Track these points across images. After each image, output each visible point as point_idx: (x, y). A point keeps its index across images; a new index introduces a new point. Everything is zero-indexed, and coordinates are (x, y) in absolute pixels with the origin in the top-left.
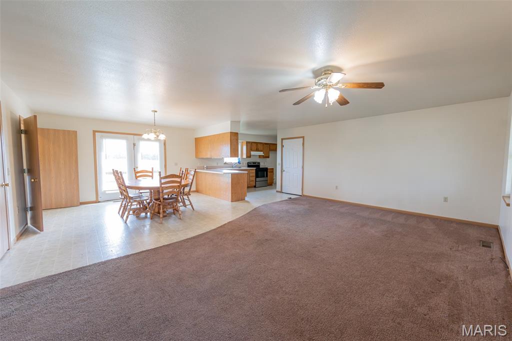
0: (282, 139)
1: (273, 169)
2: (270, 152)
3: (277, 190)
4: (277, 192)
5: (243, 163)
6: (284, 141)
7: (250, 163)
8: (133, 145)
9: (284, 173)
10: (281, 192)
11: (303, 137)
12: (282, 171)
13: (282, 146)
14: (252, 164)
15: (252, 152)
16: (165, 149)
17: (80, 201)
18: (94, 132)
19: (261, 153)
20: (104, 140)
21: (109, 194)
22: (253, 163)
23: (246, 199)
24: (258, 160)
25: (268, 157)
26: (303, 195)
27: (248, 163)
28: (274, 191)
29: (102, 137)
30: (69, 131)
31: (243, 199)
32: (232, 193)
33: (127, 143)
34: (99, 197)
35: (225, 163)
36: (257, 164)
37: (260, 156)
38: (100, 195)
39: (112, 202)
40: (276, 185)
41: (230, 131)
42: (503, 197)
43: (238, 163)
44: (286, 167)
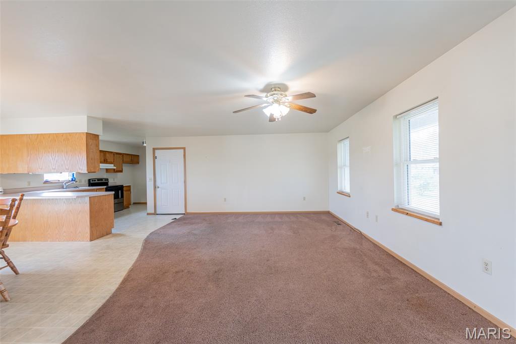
0: (154, 149)
1: (130, 186)
2: (124, 164)
3: (149, 211)
4: (148, 214)
5: (80, 181)
6: (156, 151)
7: (93, 180)
9: (158, 190)
10: (155, 214)
11: (184, 149)
12: (155, 187)
13: (155, 158)
14: (96, 181)
15: (101, 165)
19: (111, 166)
22: (98, 180)
23: (114, 231)
24: (105, 176)
25: (121, 171)
26: (187, 213)
27: (89, 180)
28: (142, 214)
31: (108, 233)
32: (91, 227)
35: (46, 182)
36: (104, 181)
37: (107, 170)
40: (146, 206)
41: (86, 131)
42: (338, 193)
43: (72, 180)
44: (161, 183)
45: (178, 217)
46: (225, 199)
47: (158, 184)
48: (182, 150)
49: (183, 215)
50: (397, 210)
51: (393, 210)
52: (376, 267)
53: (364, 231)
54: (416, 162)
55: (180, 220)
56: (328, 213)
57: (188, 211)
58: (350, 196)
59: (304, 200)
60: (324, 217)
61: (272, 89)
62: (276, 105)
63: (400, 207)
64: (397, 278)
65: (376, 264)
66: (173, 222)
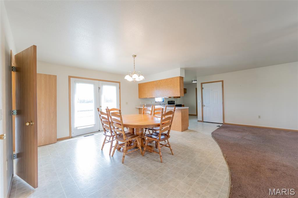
0: (202, 84)
4: (198, 121)
5: (165, 102)
6: (203, 84)
7: (170, 101)
8: (98, 88)
11: (222, 81)
12: (202, 106)
13: (202, 88)
16: (120, 92)
17: (57, 138)
18: (70, 77)
20: (77, 84)
21: (79, 129)
23: (189, 128)
27: (168, 101)
29: (75, 82)
30: (50, 76)
31: (187, 129)
33: (94, 86)
34: (72, 132)
35: (156, 102)
36: (173, 102)
38: (73, 131)
39: (83, 137)
40: (197, 117)
41: (180, 76)
43: (163, 101)
44: (206, 103)
45: (221, 125)
46: (259, 117)
47: (204, 104)
48: (221, 82)
55: (222, 127)
57: (226, 122)
66: (219, 128)
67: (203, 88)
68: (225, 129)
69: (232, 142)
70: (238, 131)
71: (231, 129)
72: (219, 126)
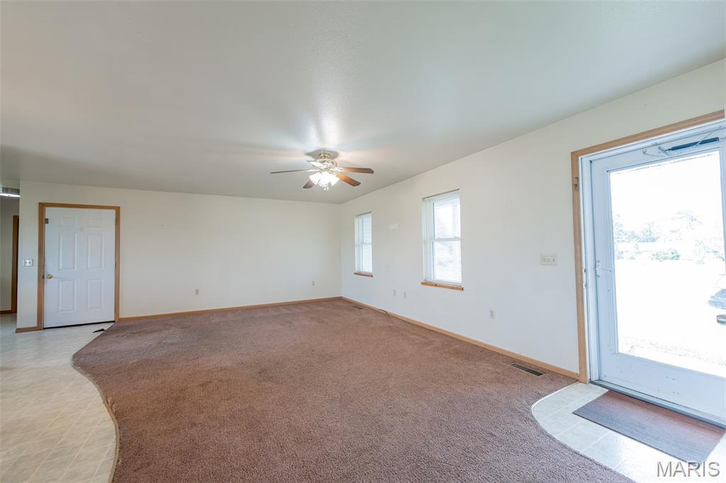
0: (43, 205)
3: (22, 326)
4: (20, 331)
9: (49, 285)
10: (40, 328)
11: (117, 209)
12: (42, 277)
13: (43, 221)
42: (355, 274)
44: (59, 269)
45: (106, 327)
46: (197, 291)
47: (50, 268)
48: (113, 212)
49: (112, 324)
50: (425, 283)
51: (422, 283)
52: (416, 337)
53: (390, 310)
54: (439, 240)
55: (111, 331)
56: (340, 299)
57: (122, 315)
58: (372, 276)
59: (313, 285)
60: (339, 304)
61: (320, 154)
62: (326, 173)
63: (428, 280)
64: (434, 341)
65: (414, 334)
66: (101, 335)
67: (47, 221)
68: (117, 334)
69: (135, 361)
70: (151, 332)
71: (134, 331)
72: (102, 330)
